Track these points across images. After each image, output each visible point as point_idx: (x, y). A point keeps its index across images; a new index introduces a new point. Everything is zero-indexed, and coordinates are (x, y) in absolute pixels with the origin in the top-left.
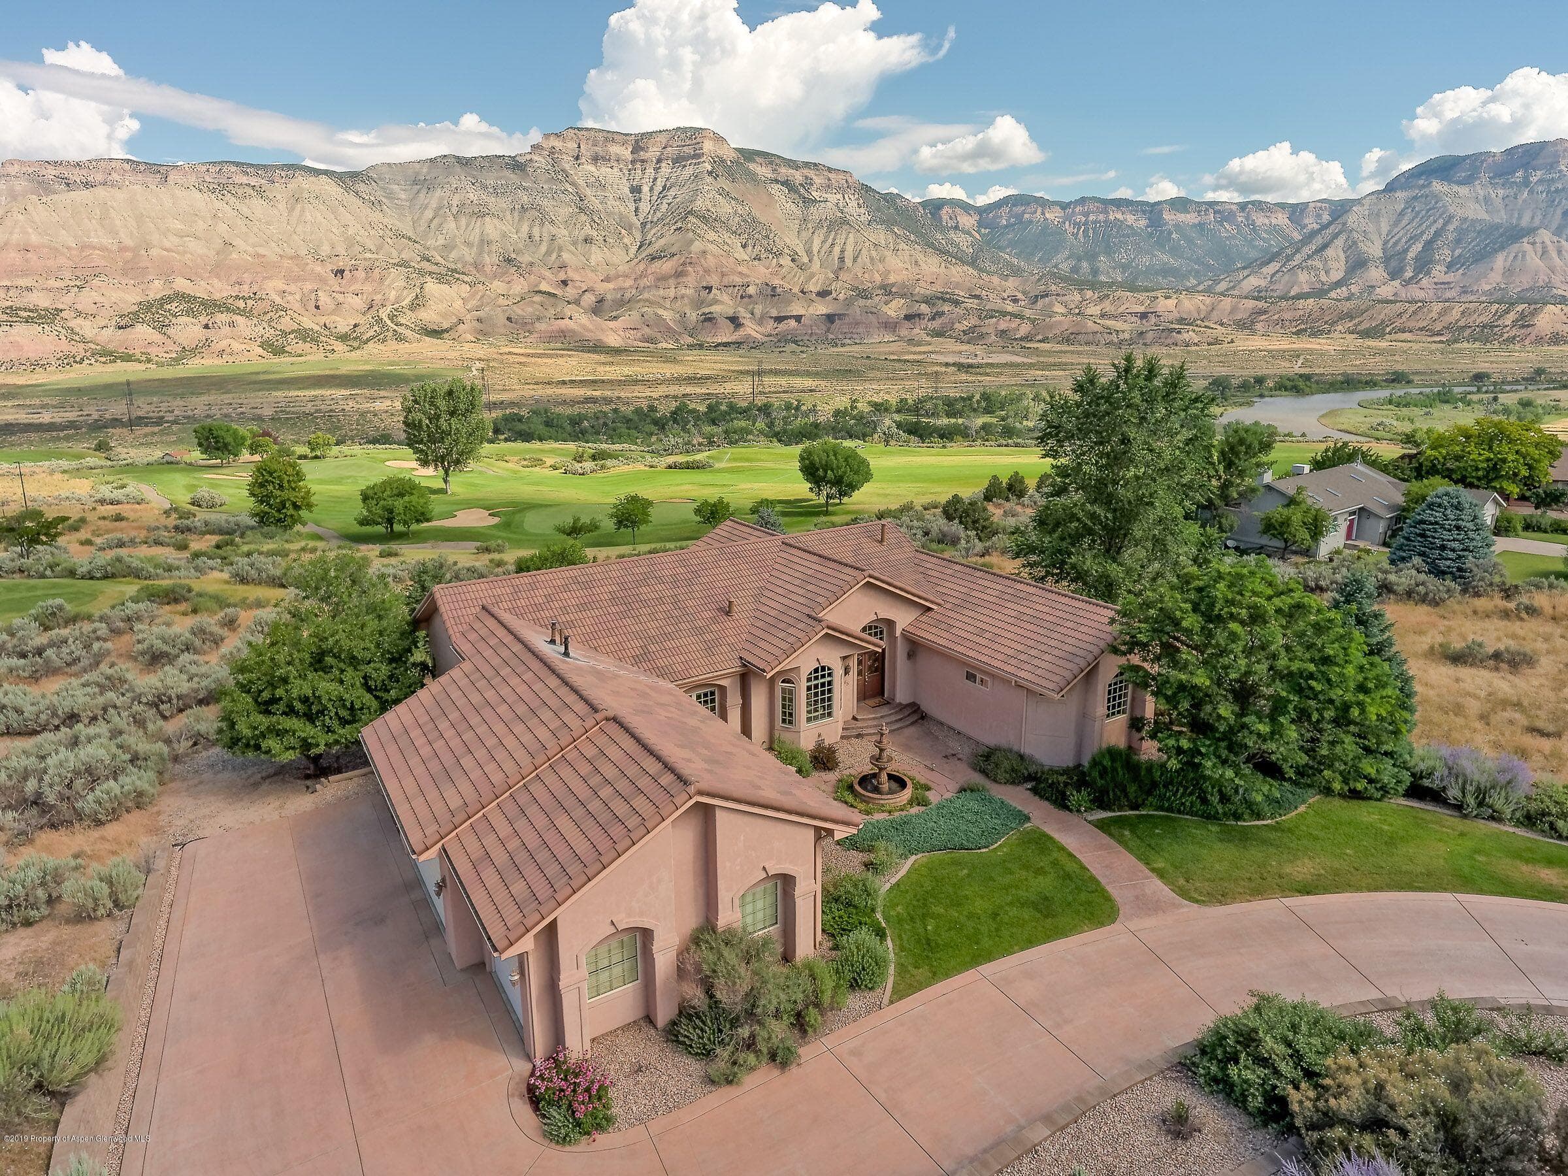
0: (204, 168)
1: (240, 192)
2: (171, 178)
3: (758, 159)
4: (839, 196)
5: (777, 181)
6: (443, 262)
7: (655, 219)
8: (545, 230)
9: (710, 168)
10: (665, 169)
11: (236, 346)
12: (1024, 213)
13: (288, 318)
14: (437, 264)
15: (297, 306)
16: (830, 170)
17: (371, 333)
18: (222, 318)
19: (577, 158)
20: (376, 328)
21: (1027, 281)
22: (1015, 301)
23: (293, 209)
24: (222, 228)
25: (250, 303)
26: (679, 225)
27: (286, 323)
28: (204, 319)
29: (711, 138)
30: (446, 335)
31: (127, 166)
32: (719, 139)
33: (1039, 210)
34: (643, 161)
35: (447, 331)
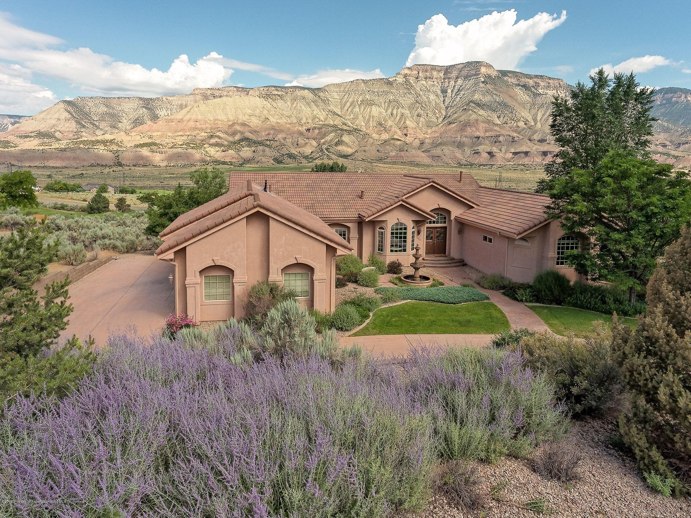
0: (262, 89)
1: (274, 97)
2: (250, 94)
3: (510, 75)
4: (555, 91)
5: (519, 85)
6: (352, 125)
7: (453, 105)
8: (399, 110)
9: (483, 80)
10: (460, 82)
11: (264, 159)
12: (672, 97)
13: (285, 149)
14: (349, 126)
15: (290, 144)
16: (550, 78)
17: (318, 155)
18: (261, 148)
19: (417, 78)
20: (320, 154)
21: (673, 135)
22: (664, 146)
23: (293, 104)
24: (265, 112)
25: (272, 142)
26: (465, 107)
27: (284, 151)
28: (253, 149)
29: (484, 66)
30: (349, 158)
31: (235, 89)
32: (489, 66)
33: (683, 96)
34: (449, 78)
35: (350, 156)
